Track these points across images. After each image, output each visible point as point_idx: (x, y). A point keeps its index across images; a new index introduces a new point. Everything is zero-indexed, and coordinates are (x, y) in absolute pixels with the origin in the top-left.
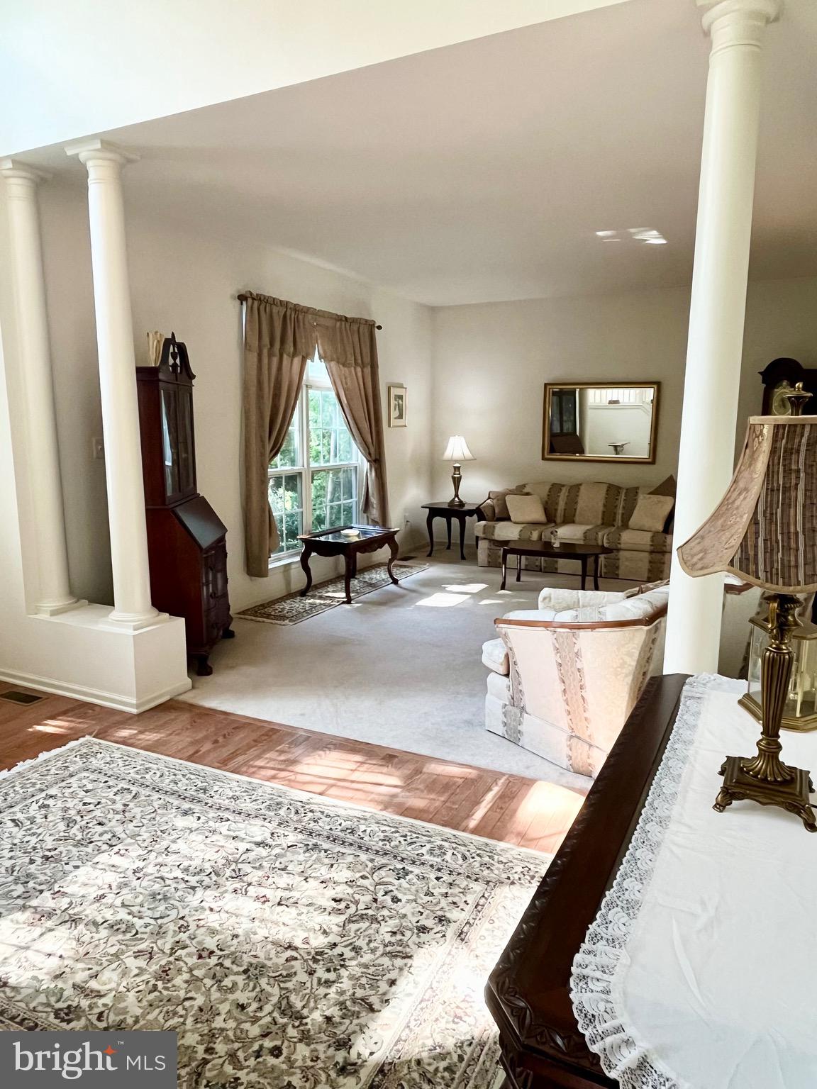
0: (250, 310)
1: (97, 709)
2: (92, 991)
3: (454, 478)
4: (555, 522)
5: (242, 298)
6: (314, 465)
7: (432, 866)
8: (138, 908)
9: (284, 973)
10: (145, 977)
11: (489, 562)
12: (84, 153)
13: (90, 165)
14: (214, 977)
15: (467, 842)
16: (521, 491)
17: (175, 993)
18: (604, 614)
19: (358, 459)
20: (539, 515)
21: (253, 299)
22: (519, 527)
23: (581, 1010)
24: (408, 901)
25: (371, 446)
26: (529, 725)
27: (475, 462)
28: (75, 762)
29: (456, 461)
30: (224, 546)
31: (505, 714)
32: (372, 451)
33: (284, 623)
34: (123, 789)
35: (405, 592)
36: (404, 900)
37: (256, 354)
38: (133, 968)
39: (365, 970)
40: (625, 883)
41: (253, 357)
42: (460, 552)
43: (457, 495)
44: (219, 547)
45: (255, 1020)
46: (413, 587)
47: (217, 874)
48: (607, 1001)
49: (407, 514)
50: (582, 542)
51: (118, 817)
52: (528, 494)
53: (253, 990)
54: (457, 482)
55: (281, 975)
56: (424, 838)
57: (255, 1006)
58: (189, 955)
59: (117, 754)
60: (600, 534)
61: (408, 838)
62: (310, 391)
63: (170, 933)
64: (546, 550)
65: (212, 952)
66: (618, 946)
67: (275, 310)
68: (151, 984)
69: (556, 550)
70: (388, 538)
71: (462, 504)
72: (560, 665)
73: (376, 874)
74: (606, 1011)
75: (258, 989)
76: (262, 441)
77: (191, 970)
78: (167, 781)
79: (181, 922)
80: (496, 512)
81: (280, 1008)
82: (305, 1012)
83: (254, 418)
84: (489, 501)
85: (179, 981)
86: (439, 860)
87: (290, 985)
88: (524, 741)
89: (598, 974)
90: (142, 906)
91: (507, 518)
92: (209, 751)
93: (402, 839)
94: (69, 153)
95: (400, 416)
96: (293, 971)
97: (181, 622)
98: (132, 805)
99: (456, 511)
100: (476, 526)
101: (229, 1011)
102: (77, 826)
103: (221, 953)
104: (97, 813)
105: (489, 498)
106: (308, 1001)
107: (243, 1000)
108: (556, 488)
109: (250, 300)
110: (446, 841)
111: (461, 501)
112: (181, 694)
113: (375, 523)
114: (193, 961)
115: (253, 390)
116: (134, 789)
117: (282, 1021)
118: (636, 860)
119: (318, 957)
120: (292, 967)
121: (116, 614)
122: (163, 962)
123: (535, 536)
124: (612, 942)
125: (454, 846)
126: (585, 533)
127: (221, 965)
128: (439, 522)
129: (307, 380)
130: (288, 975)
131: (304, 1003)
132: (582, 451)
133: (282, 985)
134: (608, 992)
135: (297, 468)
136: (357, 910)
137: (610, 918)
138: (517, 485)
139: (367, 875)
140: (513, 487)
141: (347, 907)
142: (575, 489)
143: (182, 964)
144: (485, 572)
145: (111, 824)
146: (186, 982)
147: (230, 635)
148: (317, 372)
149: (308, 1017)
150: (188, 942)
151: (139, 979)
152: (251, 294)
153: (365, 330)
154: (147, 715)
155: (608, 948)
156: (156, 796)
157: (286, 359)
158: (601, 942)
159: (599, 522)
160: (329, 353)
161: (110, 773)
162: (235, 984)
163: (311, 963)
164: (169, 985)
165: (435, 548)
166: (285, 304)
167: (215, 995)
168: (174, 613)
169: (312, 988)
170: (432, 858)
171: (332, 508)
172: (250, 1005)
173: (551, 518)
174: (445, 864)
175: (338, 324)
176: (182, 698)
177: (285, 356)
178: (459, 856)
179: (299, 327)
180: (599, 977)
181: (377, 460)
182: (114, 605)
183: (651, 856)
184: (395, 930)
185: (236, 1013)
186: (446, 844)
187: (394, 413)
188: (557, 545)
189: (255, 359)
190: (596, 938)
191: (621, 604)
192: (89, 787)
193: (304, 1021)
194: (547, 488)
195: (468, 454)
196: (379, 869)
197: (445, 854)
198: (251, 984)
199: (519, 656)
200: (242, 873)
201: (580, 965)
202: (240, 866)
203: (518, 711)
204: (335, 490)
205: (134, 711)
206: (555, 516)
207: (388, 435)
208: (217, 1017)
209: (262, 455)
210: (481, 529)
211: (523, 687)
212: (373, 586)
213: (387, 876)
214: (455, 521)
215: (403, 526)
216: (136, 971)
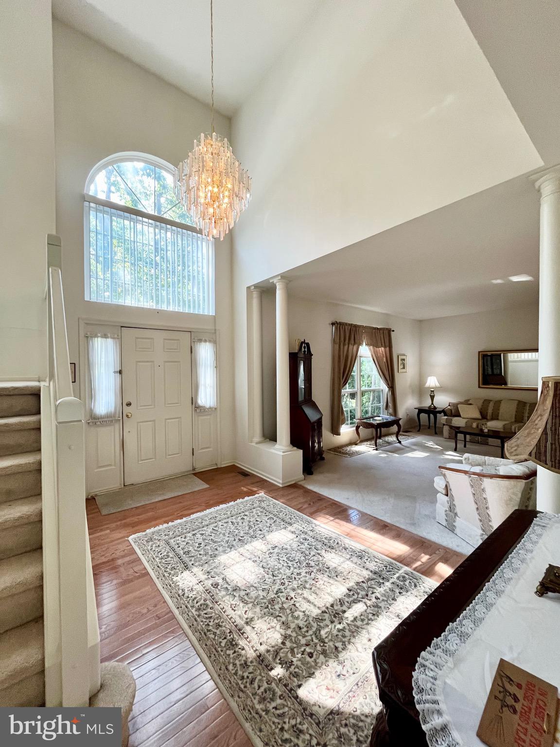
0: (336, 328)
1: (268, 483)
2: (245, 600)
3: (431, 396)
4: (487, 419)
5: (333, 324)
6: (363, 388)
7: (398, 585)
8: (268, 569)
9: (320, 618)
10: (265, 601)
11: (450, 437)
12: (275, 281)
13: (277, 284)
14: (291, 610)
15: (418, 578)
16: (467, 402)
17: (274, 612)
18: (498, 470)
19: (383, 387)
20: (477, 415)
21: (337, 324)
22: (466, 420)
23: (416, 683)
24: (383, 600)
25: (389, 381)
26: (459, 522)
27: (443, 389)
28: (256, 503)
29: (433, 388)
30: (322, 421)
31: (446, 515)
32: (389, 383)
33: (346, 456)
34: (271, 518)
35: (404, 447)
36: (381, 599)
37: (338, 345)
38: (261, 595)
39: (357, 629)
40: (464, 621)
41: (337, 346)
42: (434, 430)
43: (432, 404)
44: (319, 422)
45: (304, 636)
46: (408, 445)
47: (300, 563)
48: (433, 684)
49: (408, 411)
50: (502, 430)
51: (267, 529)
52: (470, 404)
53: (305, 622)
54: (432, 397)
55: (319, 618)
56: (396, 570)
57: (305, 629)
58: (283, 596)
59: (271, 503)
60: (513, 427)
61: (388, 568)
62: (361, 359)
63: (278, 584)
64: (481, 433)
65: (292, 598)
66: (448, 655)
67: (346, 327)
68: (266, 604)
69: (486, 434)
70: (396, 422)
71: (435, 408)
72: (474, 494)
73: (369, 582)
74: (430, 689)
75: (308, 622)
76: (339, 378)
77: (282, 603)
78: (288, 517)
79: (283, 581)
80: (453, 412)
81: (316, 634)
82: (326, 640)
83: (336, 370)
84: (449, 407)
85: (277, 607)
86: (402, 583)
87: (321, 624)
88: (457, 531)
89: (432, 667)
90: (269, 569)
91: (459, 416)
92: (305, 508)
93: (385, 568)
94: (271, 281)
95: (404, 368)
96: (324, 618)
97: (301, 452)
98: (273, 525)
99: (432, 411)
100: (442, 418)
101: (294, 628)
102: (252, 529)
103: (295, 599)
104: (260, 525)
105: (449, 405)
106: (328, 636)
107: (301, 625)
108: (487, 402)
109: (336, 325)
110: (407, 574)
111: (434, 407)
112: (299, 481)
113: (391, 415)
114: (284, 599)
115: (336, 359)
116: (275, 518)
117: (316, 641)
118: (475, 610)
119: (337, 615)
120: (324, 616)
121: (277, 446)
122: (273, 597)
123: (474, 425)
124: (446, 651)
125: (411, 578)
126: (504, 425)
127: (295, 605)
128: (423, 416)
129: (360, 354)
130: (322, 620)
131: (327, 635)
132: (506, 384)
133: (318, 623)
134: (435, 679)
135: (355, 390)
136: (358, 597)
137: (449, 638)
138: (464, 399)
139: (365, 582)
140: (462, 400)
141: (353, 595)
142: (498, 403)
143: (279, 599)
144: (447, 441)
145: (264, 531)
146: (280, 608)
147: (323, 459)
148: (365, 351)
149: (327, 643)
150: (283, 590)
151: (262, 601)
152: (336, 322)
153: (386, 332)
154: (286, 488)
155: (442, 654)
156: (282, 523)
157: (351, 347)
158: (439, 650)
159: (513, 420)
160: (369, 343)
161: (268, 510)
162: (299, 616)
163: (332, 617)
164: (273, 607)
165: (421, 428)
166: (351, 325)
167: (290, 618)
168: (299, 447)
169: (331, 629)
170: (398, 581)
171: (372, 407)
172: (303, 628)
173: (484, 416)
174: (405, 586)
175: (374, 331)
176: (300, 483)
177: (350, 345)
178: (413, 584)
179: (356, 333)
180: (433, 669)
181: (392, 386)
182: (276, 442)
183: (485, 610)
184: (374, 613)
185: (297, 629)
186: (407, 576)
187: (401, 367)
188: (486, 430)
189: (338, 347)
190: (437, 647)
191: (509, 466)
192: (259, 514)
193: (325, 645)
194: (482, 401)
195: (438, 385)
196: (371, 580)
197: (405, 581)
198: (306, 619)
199: (452, 486)
200: (310, 565)
201: (424, 658)
202: (310, 562)
203: (453, 515)
204: (373, 400)
205: (281, 486)
206: (487, 416)
207: (397, 376)
208: (289, 629)
209: (339, 384)
210: (445, 420)
211: (455, 502)
212: (389, 443)
213: (375, 584)
214: (432, 416)
215: (405, 417)
216: (262, 597)
